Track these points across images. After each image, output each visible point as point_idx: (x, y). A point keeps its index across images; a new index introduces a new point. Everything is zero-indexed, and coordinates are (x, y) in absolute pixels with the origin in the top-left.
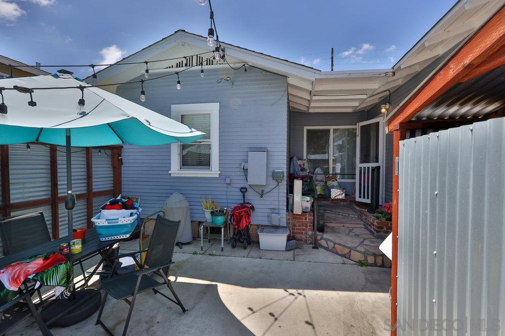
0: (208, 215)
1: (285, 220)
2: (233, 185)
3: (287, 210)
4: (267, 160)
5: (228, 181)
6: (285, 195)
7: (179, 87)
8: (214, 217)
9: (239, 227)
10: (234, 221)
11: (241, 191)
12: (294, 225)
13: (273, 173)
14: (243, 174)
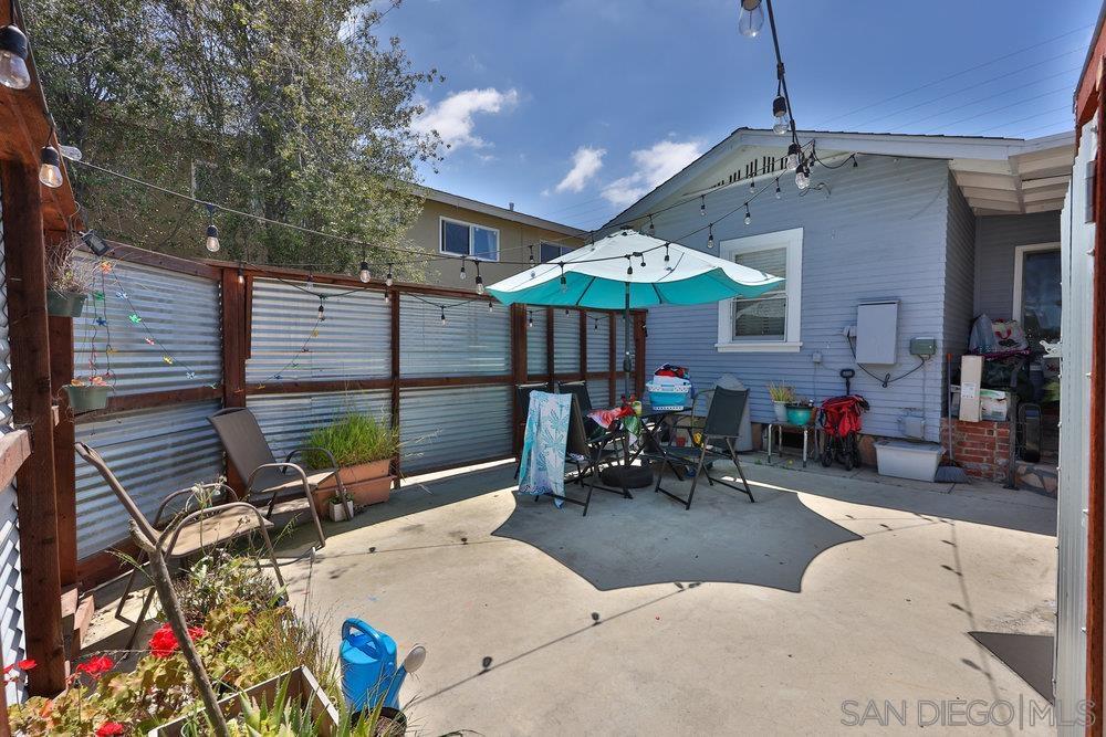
0: (780, 410)
1: (937, 431)
2: (826, 365)
3: (945, 413)
4: (898, 318)
5: (817, 358)
6: (939, 384)
7: (748, 221)
8: (791, 412)
9: (836, 432)
10: (827, 420)
11: (842, 375)
12: (962, 444)
13: (912, 342)
14: (846, 345)
